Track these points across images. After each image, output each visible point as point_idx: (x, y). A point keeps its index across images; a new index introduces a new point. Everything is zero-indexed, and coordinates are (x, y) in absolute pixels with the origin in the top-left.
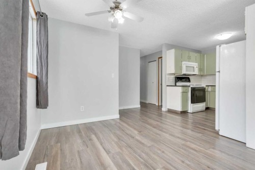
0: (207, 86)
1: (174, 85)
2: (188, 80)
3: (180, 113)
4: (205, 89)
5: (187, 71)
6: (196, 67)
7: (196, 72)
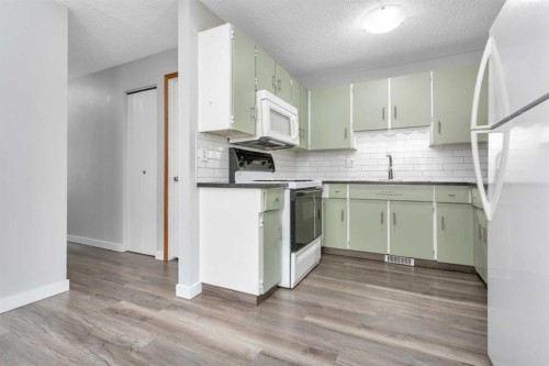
0: (324, 183)
1: (227, 181)
2: (268, 163)
3: (254, 301)
4: (320, 191)
5: (273, 127)
6: (294, 119)
7: (294, 137)
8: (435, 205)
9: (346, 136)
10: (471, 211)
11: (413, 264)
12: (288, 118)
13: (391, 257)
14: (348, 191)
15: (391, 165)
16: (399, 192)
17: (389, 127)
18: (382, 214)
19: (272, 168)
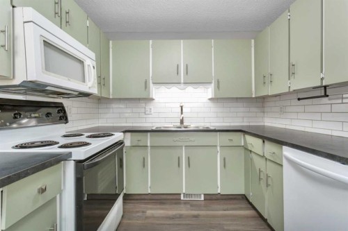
4: (122, 146)
6: (90, 63)
7: (90, 84)
8: (218, 148)
9: (146, 88)
10: (242, 151)
11: (203, 199)
12: (81, 62)
13: (185, 195)
14: (148, 140)
15: (182, 113)
16: (193, 139)
17: (182, 82)
18: (179, 158)
19: (63, 117)
